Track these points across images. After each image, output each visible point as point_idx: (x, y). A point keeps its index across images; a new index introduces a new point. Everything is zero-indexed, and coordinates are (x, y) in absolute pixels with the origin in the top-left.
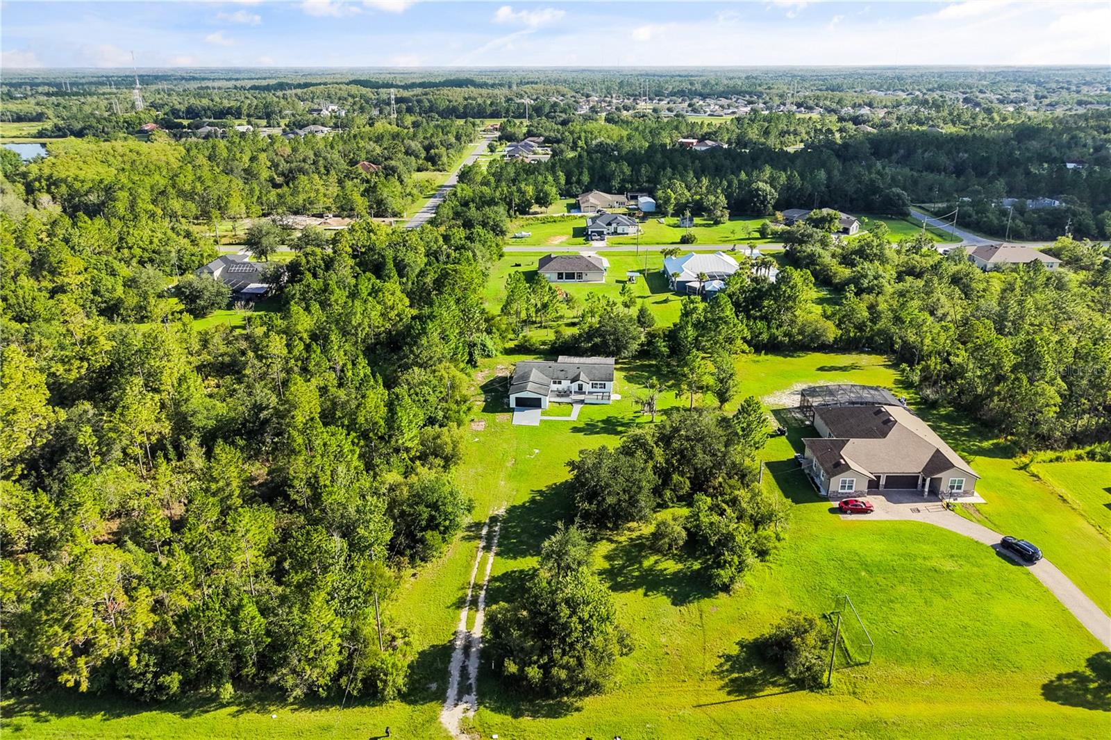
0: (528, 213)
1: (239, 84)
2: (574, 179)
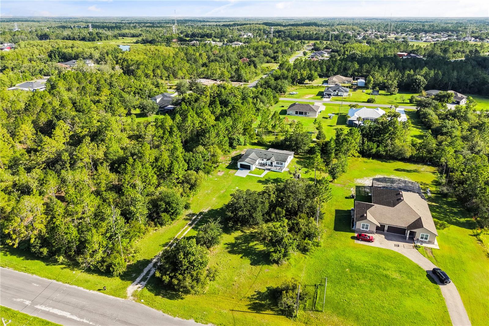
0: (303, 83)
1: (218, 24)
2: (331, 69)
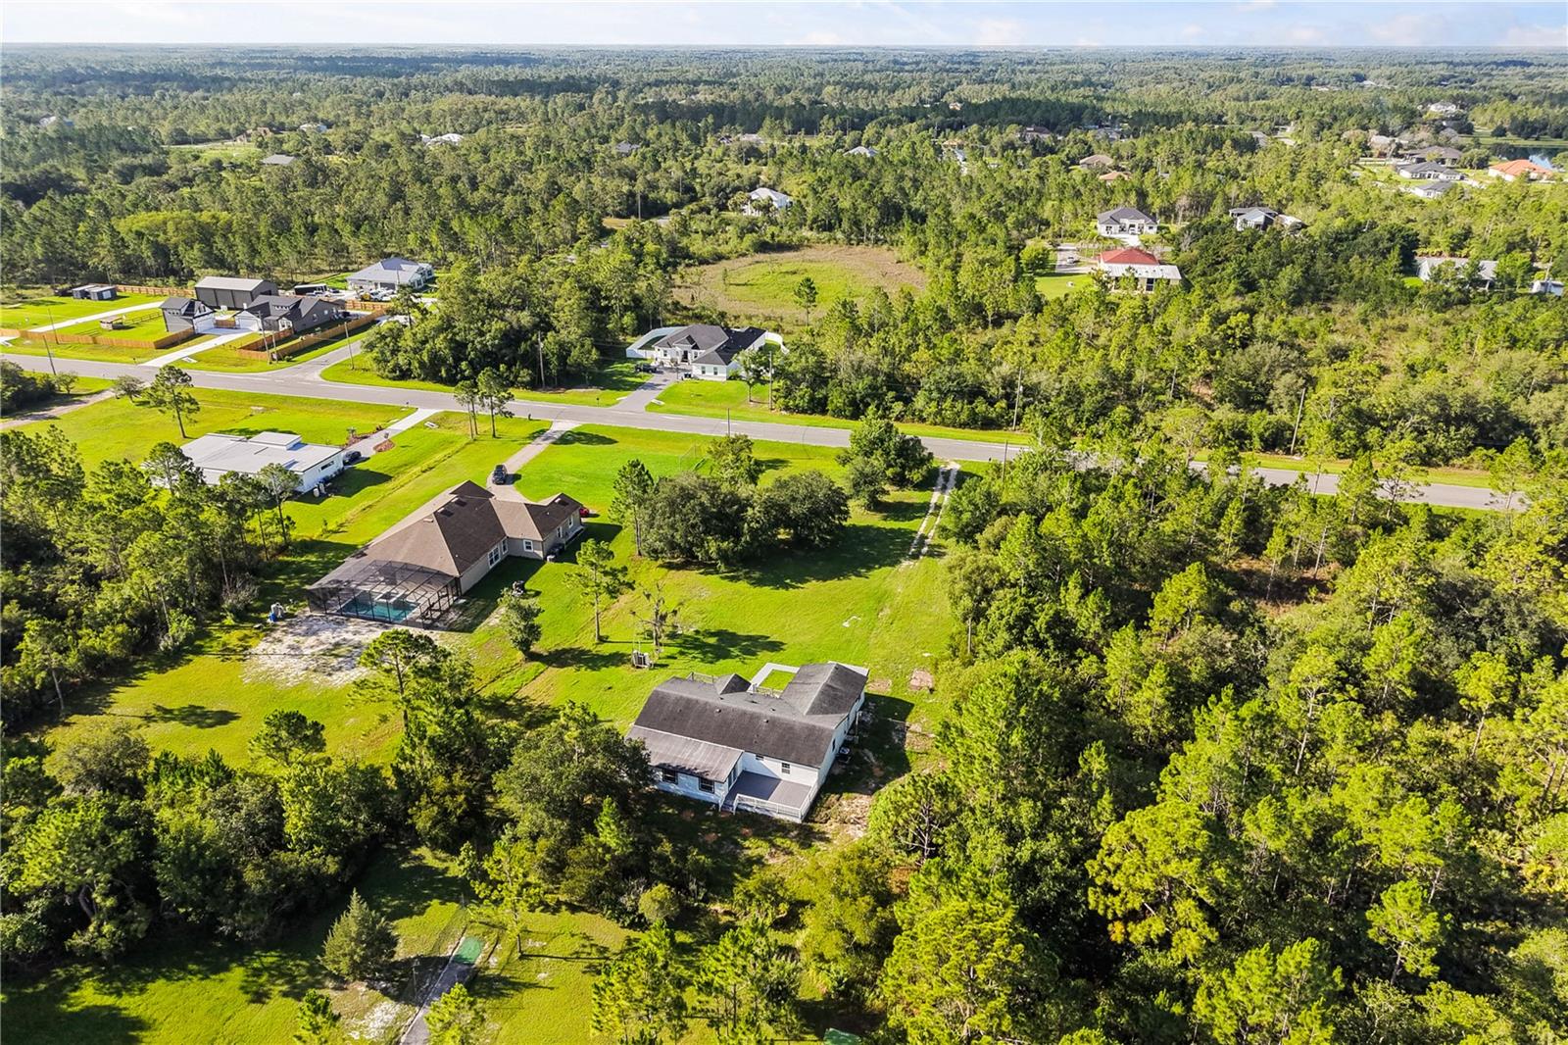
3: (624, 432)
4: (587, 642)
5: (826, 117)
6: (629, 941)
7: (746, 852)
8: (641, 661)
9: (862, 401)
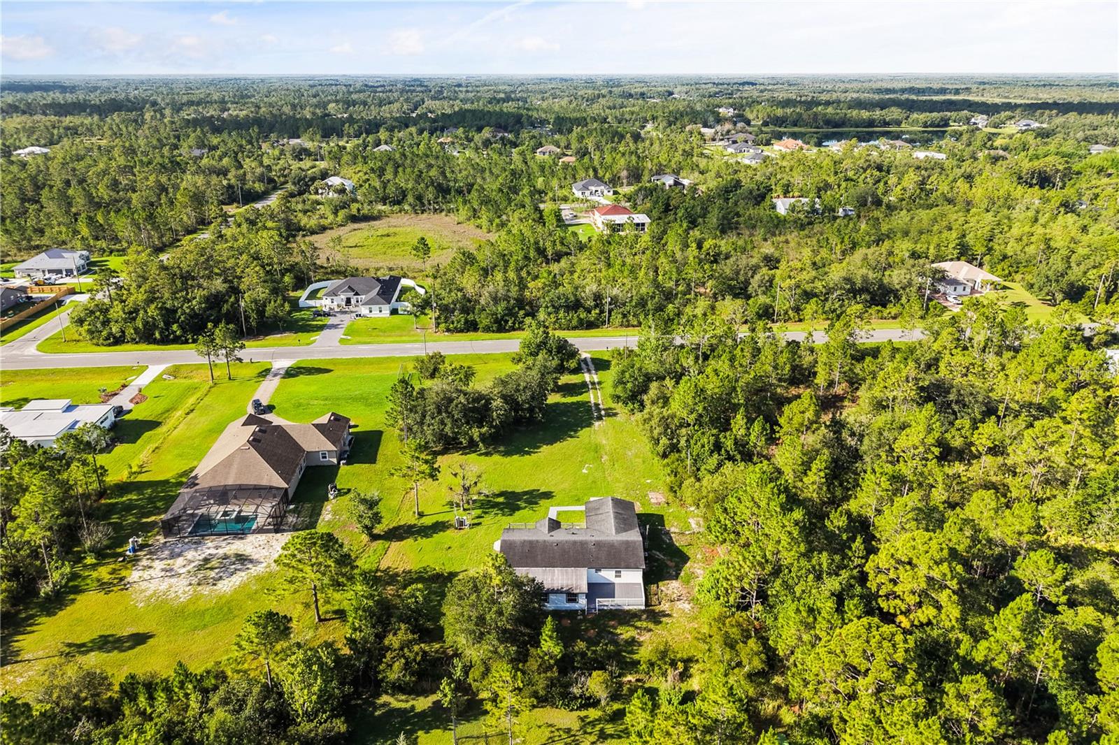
3: (333, 362)
4: (408, 518)
5: (347, 125)
6: (582, 719)
7: (622, 637)
8: (461, 523)
9: (502, 319)
